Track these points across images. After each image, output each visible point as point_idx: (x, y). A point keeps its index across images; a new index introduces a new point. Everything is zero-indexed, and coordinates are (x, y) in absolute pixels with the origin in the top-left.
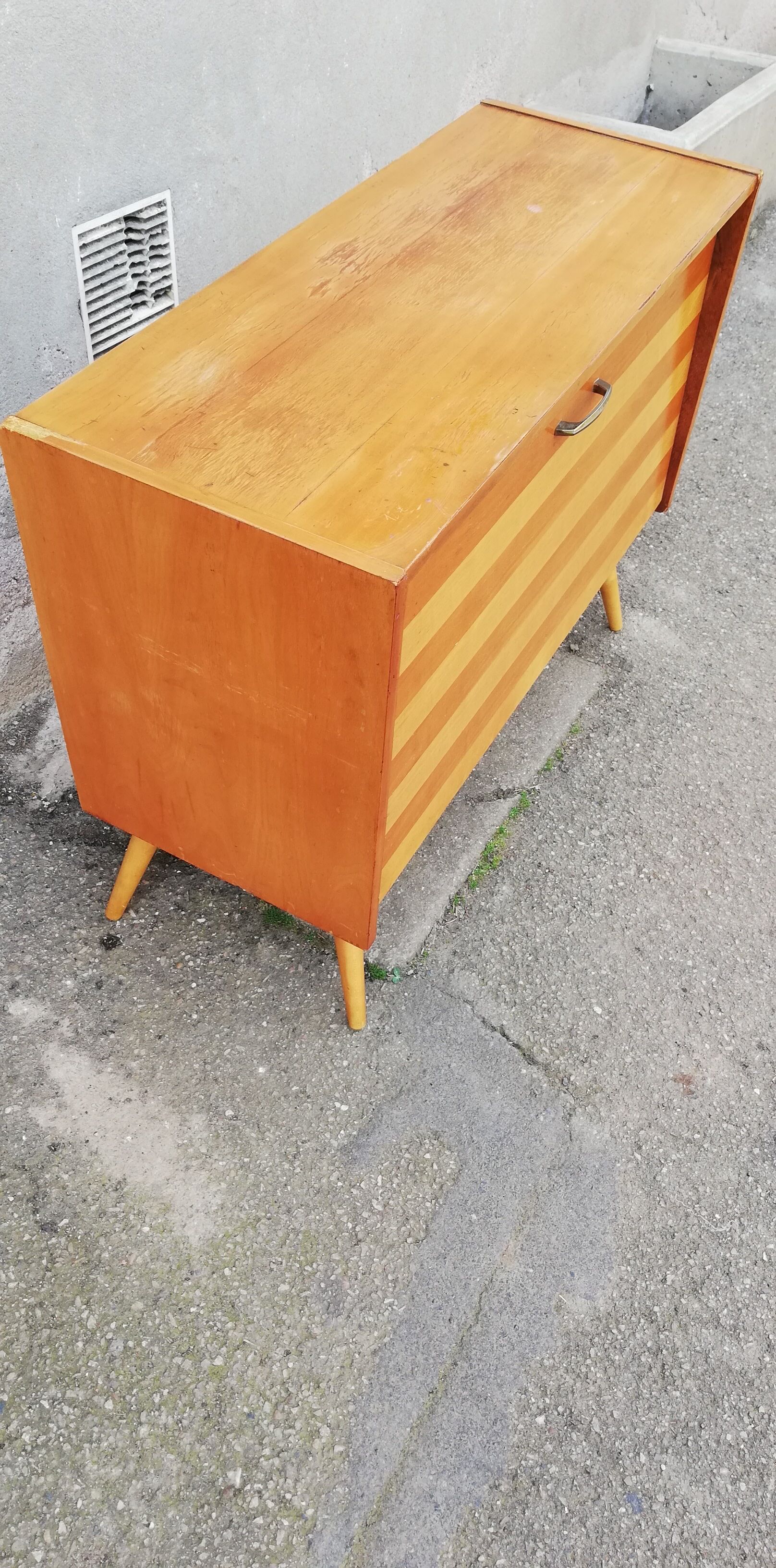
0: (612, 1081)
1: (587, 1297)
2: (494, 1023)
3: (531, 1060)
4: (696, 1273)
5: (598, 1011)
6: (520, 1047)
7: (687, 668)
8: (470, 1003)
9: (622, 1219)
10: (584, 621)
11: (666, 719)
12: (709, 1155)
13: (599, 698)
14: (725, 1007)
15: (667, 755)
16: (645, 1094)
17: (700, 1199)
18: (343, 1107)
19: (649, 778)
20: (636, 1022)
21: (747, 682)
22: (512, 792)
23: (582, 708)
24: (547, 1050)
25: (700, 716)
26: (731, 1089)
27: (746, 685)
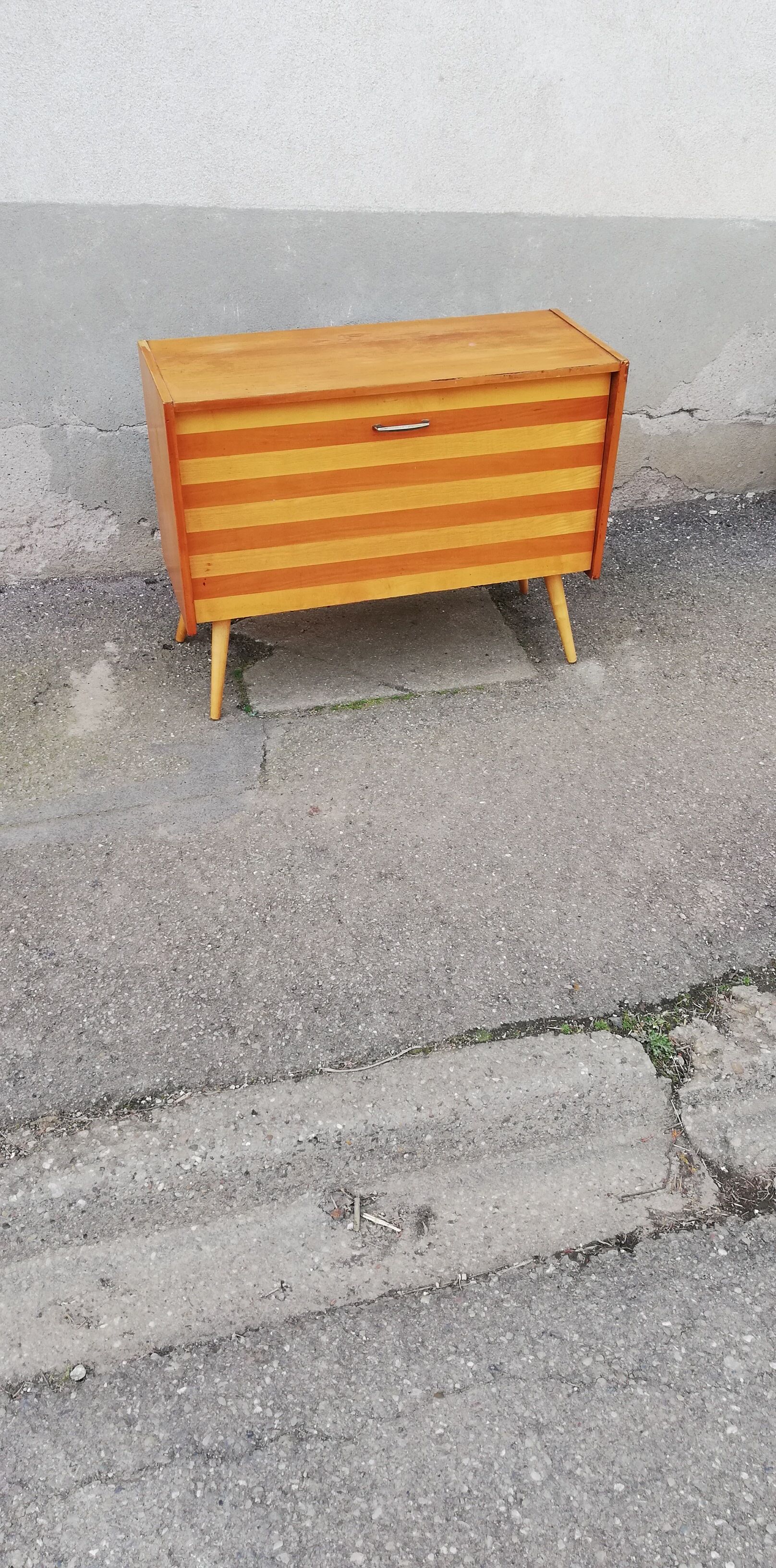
0: (284, 790)
1: (169, 833)
2: (268, 748)
3: (262, 766)
5: (316, 769)
6: (265, 760)
7: (584, 694)
8: (268, 738)
9: (218, 825)
10: (552, 647)
11: (535, 706)
12: (285, 834)
13: (515, 683)
14: (376, 803)
15: (510, 717)
16: (291, 802)
17: (258, 841)
18: (173, 736)
19: (484, 720)
20: (326, 782)
21: (609, 715)
22: (407, 690)
23: (498, 682)
24: (274, 767)
25: (556, 713)
26: (331, 825)
27: (607, 716)
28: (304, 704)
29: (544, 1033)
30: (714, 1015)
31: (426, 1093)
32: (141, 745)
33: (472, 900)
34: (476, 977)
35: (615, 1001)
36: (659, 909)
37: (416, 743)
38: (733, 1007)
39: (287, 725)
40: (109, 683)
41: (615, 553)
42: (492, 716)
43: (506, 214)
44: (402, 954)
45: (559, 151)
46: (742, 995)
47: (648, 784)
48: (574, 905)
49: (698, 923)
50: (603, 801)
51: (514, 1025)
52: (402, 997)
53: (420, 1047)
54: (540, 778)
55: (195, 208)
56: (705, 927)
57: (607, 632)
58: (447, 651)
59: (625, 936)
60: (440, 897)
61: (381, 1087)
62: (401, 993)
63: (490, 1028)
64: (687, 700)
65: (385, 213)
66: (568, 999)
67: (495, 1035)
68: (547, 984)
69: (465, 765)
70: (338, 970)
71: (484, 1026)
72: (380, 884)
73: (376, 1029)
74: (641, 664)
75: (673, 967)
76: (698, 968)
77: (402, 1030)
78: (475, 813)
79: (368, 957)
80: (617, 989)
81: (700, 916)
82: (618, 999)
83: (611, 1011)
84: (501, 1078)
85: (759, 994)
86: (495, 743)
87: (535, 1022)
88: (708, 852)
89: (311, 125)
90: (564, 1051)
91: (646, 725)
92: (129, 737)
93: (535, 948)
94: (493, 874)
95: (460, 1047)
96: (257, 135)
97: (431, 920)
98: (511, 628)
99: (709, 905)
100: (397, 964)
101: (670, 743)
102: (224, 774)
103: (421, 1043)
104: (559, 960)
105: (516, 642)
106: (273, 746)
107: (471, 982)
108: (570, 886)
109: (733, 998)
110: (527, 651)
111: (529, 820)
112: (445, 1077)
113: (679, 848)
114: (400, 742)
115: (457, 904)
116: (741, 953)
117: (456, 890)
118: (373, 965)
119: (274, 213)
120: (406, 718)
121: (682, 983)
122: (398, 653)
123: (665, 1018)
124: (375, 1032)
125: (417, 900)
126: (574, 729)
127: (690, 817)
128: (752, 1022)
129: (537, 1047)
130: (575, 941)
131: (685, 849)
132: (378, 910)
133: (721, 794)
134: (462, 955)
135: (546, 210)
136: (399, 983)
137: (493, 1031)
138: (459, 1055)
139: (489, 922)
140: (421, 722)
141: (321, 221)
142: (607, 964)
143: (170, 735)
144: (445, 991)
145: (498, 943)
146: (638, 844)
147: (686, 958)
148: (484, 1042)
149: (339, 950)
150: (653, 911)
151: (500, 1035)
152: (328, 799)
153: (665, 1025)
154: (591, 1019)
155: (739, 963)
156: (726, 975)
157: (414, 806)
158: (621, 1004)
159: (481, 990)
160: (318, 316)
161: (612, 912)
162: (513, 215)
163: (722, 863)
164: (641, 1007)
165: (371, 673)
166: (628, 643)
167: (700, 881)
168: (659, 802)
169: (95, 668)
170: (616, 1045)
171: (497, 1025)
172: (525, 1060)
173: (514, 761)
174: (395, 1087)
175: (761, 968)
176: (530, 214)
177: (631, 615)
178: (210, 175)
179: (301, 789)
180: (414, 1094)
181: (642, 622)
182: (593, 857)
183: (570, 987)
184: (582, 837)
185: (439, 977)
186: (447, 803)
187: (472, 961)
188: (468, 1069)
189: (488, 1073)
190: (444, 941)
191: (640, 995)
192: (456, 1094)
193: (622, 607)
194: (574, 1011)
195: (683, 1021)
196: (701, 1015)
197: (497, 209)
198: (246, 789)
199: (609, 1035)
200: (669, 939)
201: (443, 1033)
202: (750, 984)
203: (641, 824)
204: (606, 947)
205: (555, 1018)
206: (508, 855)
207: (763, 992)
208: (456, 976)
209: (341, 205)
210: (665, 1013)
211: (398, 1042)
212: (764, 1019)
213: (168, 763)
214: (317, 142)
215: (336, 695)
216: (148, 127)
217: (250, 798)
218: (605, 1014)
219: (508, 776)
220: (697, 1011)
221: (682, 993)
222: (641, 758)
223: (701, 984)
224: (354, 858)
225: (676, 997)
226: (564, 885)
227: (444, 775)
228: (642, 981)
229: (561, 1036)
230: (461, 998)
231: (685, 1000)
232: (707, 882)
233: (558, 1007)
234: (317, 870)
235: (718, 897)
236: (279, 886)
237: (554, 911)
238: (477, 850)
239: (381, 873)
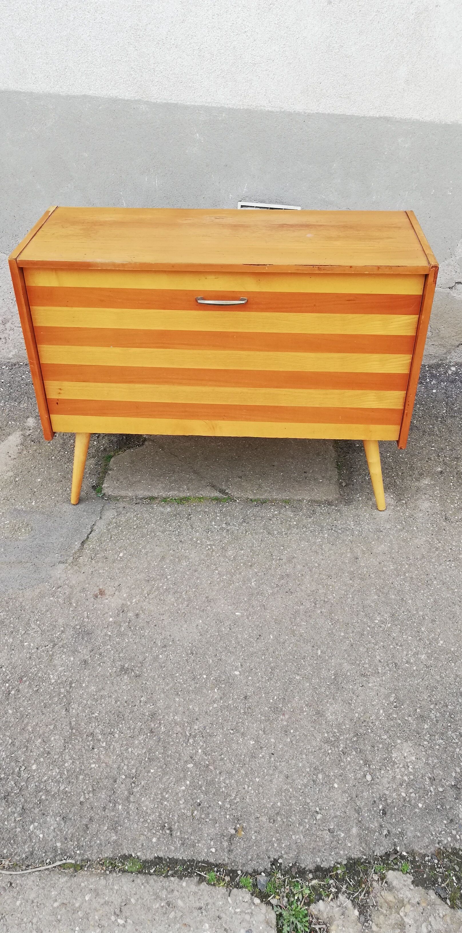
2: (95, 527)
5: (121, 555)
6: (88, 537)
7: (368, 524)
8: (101, 518)
9: (21, 592)
10: (360, 475)
11: (323, 527)
12: (67, 612)
13: (316, 502)
14: (151, 596)
15: (297, 534)
16: (87, 582)
17: (43, 614)
18: (33, 504)
19: (276, 532)
20: (122, 568)
21: (383, 548)
22: (227, 493)
23: (303, 499)
24: (91, 546)
25: (338, 537)
26: (107, 610)
27: (380, 549)
28: (141, 493)
29: (190, 877)
30: (362, 897)
31: (52, 918)
32: (6, 508)
33: (187, 713)
34: (154, 798)
35: (269, 858)
36: (349, 763)
37: (210, 545)
38: (383, 893)
39: (121, 509)
40: (14, 451)
41: (447, 398)
42: (283, 530)
43: (380, 118)
44: (102, 757)
45: (431, 68)
46: (395, 883)
47: (389, 625)
48: (273, 740)
49: (380, 787)
50: (342, 634)
51: (166, 860)
52: (81, 803)
53: (73, 862)
54: (296, 600)
55: (124, 100)
56: (385, 794)
57: (412, 468)
58: (276, 463)
59: (306, 786)
60: (160, 704)
61: (17, 899)
62: (82, 799)
63: (144, 858)
64: (456, 546)
65: (277, 112)
66: (225, 844)
67: (145, 867)
68: (215, 821)
69: (240, 573)
70: (42, 760)
71: (139, 854)
72: (118, 678)
73: (43, 833)
74: (429, 504)
75: (339, 833)
76: (362, 839)
77: (66, 839)
78: (228, 623)
79: (72, 752)
80: (276, 845)
81: (385, 780)
82: (274, 855)
83: (261, 868)
84: (126, 922)
85: (412, 887)
86: (274, 557)
87: (186, 862)
88: (418, 710)
89: (218, 38)
90: (198, 905)
91: (410, 565)
92: (2, 499)
93: (219, 779)
94: (216, 690)
95: (108, 872)
96: (173, 44)
97: (143, 727)
98: (336, 451)
99: (398, 770)
100: (93, 766)
101: (425, 586)
102: (50, 545)
103: (77, 857)
104: (235, 798)
105: (334, 465)
106: (101, 526)
107: (147, 803)
108: (276, 719)
109: (386, 882)
110: (340, 474)
111: (270, 641)
112: (77, 905)
113: (392, 699)
114: (199, 542)
115: (171, 715)
116: (409, 834)
117: (177, 699)
118: (73, 762)
119: (186, 108)
120: (214, 519)
121: (342, 852)
122: (236, 459)
123: (313, 887)
124: (41, 836)
125: (140, 701)
126: (346, 557)
127: (415, 668)
128: (393, 918)
129: (176, 893)
130: (257, 780)
131: (398, 702)
132: (104, 705)
133: (452, 649)
134: (152, 771)
135: (416, 117)
136: (85, 787)
137: (145, 862)
138: (103, 882)
139: (191, 741)
140: (224, 526)
141: (224, 115)
142: (278, 814)
143: (32, 502)
144: (120, 807)
145: (189, 766)
146: (356, 687)
147: (355, 826)
148: (132, 873)
149: (52, 739)
150: (342, 764)
151: (149, 868)
152: (117, 584)
153: (309, 896)
154: (239, 872)
155: (405, 844)
156: (388, 855)
157: (181, 605)
158: (274, 862)
159: (153, 813)
160: (220, 190)
161: (304, 756)
162: (387, 120)
163: (426, 726)
164: (293, 869)
165: (207, 474)
166: (426, 481)
167: (399, 741)
168: (392, 646)
169: (10, 438)
170: (249, 911)
171: (150, 856)
172: (158, 905)
173: (282, 577)
174: (30, 902)
175: (425, 855)
176: (401, 119)
177: (439, 456)
178: (136, 75)
179: (101, 571)
180: (41, 916)
181: (445, 464)
182: (310, 692)
183: (233, 832)
184: (309, 668)
185: (122, 790)
186: (209, 608)
187: (157, 779)
188: (102, 901)
189: (118, 912)
190: (144, 751)
191: (297, 856)
192: (77, 929)
193: (434, 447)
194: (226, 859)
195: (328, 896)
196: (349, 893)
197: (373, 113)
198: (60, 562)
199: (248, 897)
200: (346, 800)
201: (100, 852)
202: (407, 872)
203: (367, 666)
204: (283, 794)
205: (207, 862)
206: (237, 673)
207: (417, 885)
208: (138, 792)
209: (241, 103)
210: (315, 882)
211: (56, 851)
212: (406, 920)
213: (16, 528)
214: (222, 51)
215: (170, 490)
216: (88, 35)
217: (59, 571)
218: (254, 870)
219: (270, 591)
220: (347, 888)
221: (338, 863)
222: (393, 597)
223: (360, 859)
224: (109, 647)
225: (330, 867)
226: (273, 716)
227: (219, 580)
228: (304, 841)
229: (204, 885)
230: (131, 817)
231: (339, 872)
232: (405, 744)
233: (213, 850)
234: (75, 652)
235: (409, 764)
236: (38, 661)
237: (252, 742)
238: (213, 661)
239: (124, 666)
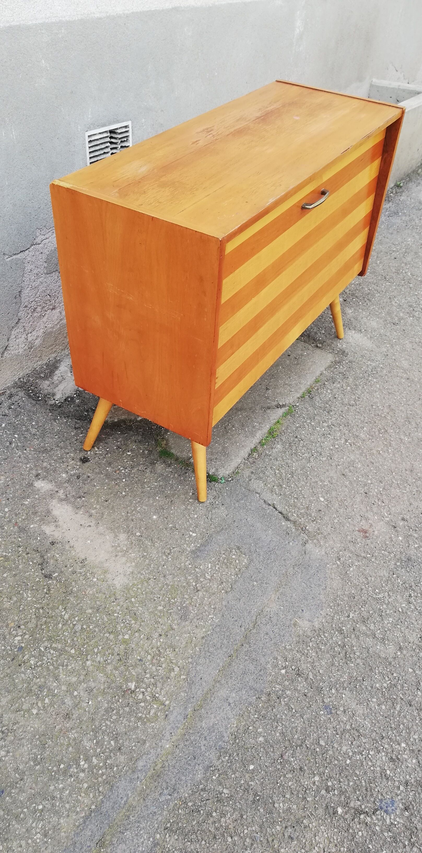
0: (327, 530)
1: (309, 621)
2: (270, 502)
3: (287, 519)
4: (365, 614)
5: (322, 499)
6: (282, 513)
7: (375, 356)
8: (258, 494)
11: (364, 377)
13: (331, 367)
14: (387, 502)
15: (363, 393)
16: (343, 536)
18: (194, 535)
19: (353, 402)
20: (340, 505)
22: (284, 405)
23: (322, 372)
24: (295, 515)
25: (380, 376)
26: (388, 537)
27: (405, 364)
28: (244, 453)
32: (183, 558)
37: (345, 442)
39: (256, 477)
40: (83, 518)
42: (353, 397)
69: (391, 440)
74: (374, 322)
86: (383, 415)
102: (273, 543)
106: (270, 498)
114: (336, 447)
120: (313, 426)
126: (404, 382)
140: (325, 424)
141: (63, 31)
143: (191, 535)
152: (359, 517)
160: (70, 124)
169: (56, 513)
179: (335, 521)
198: (303, 545)
209: (75, 13)
215: (252, 434)
217: (316, 551)
